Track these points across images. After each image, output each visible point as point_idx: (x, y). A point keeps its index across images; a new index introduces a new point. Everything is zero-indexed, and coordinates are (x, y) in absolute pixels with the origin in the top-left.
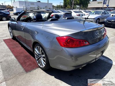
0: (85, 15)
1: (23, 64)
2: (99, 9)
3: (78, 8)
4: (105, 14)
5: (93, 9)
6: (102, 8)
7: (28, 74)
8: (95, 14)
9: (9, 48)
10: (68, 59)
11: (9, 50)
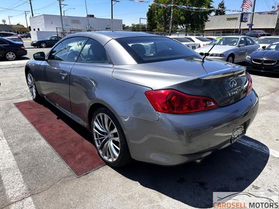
0: (200, 46)
1: (67, 157)
2: (230, 32)
3: (181, 31)
4: (247, 43)
5: (217, 32)
6: (237, 32)
7: (83, 180)
8: (224, 44)
9: (32, 123)
10: (172, 141)
11: (31, 127)
